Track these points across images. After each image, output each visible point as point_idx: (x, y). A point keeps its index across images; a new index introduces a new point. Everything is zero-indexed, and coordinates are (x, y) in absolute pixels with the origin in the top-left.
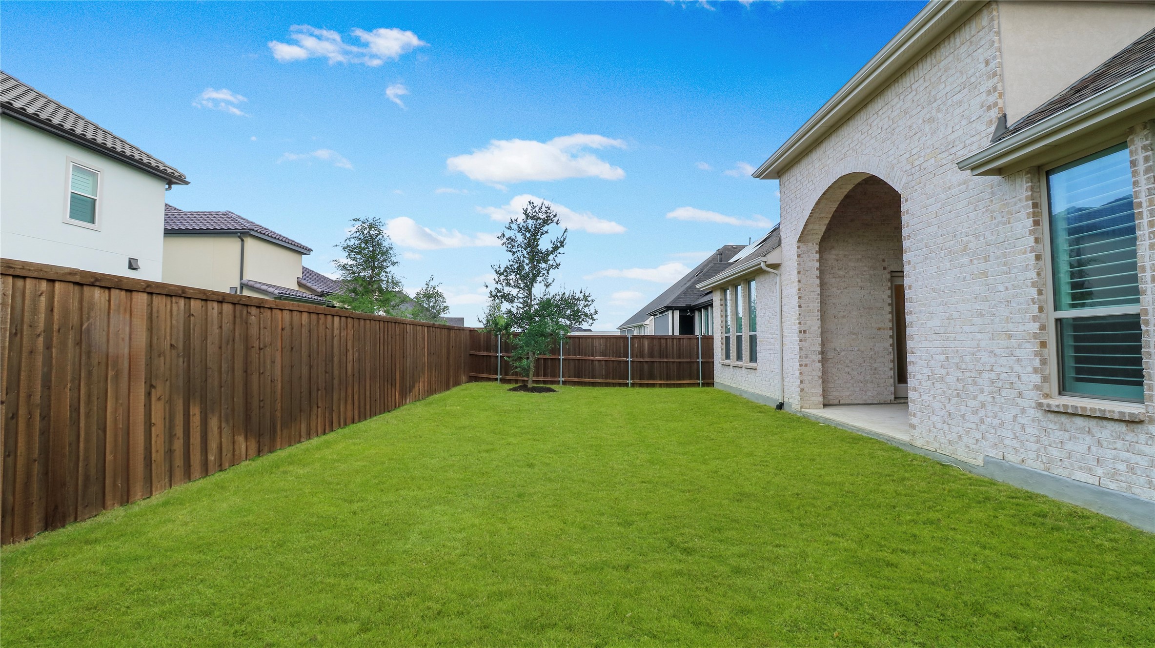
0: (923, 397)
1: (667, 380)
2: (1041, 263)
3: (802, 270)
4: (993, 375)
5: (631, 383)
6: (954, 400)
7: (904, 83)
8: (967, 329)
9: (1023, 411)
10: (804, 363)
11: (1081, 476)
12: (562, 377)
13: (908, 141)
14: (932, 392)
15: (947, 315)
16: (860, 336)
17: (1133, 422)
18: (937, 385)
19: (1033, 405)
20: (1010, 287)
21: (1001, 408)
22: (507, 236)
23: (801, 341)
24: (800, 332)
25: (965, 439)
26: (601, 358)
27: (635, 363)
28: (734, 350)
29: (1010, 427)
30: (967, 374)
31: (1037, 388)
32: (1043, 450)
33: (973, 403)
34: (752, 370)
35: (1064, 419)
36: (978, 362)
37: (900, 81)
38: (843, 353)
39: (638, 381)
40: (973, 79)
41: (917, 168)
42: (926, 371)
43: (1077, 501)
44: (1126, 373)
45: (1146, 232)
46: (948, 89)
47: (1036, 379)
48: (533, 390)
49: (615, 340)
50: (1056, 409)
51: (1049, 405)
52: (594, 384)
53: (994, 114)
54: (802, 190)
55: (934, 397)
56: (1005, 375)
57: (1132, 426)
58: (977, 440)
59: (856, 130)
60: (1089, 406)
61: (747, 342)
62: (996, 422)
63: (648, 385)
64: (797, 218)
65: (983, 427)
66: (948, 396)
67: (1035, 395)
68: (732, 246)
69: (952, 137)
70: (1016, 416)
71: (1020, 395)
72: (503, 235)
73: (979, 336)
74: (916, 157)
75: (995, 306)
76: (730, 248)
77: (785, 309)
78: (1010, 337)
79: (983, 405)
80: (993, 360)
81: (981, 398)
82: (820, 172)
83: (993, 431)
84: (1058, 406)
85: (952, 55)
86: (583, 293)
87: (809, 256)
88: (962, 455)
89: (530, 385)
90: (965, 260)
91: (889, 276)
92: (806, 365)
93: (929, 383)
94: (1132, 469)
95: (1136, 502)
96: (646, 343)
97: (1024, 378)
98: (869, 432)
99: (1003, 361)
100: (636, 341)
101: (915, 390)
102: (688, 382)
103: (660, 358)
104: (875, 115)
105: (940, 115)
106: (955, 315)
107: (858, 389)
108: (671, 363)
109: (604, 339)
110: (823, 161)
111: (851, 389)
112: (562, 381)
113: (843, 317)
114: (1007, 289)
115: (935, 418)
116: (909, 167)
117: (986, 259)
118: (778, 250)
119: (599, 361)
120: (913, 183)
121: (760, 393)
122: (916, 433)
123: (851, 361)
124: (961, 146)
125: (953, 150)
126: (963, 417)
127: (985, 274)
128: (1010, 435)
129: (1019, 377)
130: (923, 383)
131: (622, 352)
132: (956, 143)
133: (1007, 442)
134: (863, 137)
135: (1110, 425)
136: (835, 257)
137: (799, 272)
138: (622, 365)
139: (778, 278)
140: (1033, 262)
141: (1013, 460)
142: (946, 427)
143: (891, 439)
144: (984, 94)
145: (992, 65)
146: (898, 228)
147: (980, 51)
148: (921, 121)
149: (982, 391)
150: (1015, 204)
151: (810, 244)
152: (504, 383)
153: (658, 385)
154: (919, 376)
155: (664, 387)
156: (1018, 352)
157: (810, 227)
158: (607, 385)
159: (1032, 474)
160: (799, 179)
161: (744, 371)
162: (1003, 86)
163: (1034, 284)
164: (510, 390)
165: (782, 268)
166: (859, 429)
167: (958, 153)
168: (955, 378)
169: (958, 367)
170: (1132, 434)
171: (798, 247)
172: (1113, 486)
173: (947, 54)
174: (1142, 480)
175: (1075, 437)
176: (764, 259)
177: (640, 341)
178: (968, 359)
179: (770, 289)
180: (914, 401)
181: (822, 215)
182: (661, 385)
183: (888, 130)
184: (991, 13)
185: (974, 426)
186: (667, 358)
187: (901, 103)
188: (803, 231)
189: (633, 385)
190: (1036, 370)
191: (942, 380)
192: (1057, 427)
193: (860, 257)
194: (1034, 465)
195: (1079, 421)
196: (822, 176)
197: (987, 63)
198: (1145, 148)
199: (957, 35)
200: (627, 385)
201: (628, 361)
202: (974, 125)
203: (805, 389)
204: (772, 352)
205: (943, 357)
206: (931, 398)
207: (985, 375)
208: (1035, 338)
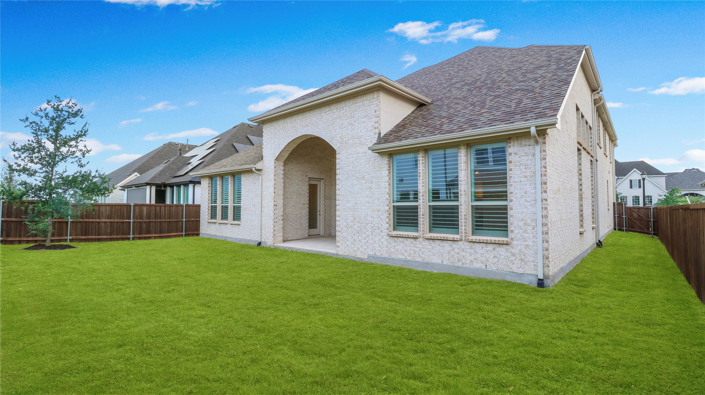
0: (343, 234)
1: (160, 233)
2: (390, 186)
3: (276, 174)
4: (372, 225)
5: (132, 238)
6: (357, 235)
7: (340, 105)
8: (363, 208)
9: (383, 237)
10: (275, 221)
11: (400, 257)
12: (70, 236)
13: (341, 129)
14: (347, 232)
15: (355, 202)
16: (296, 207)
17: (415, 238)
18: (350, 229)
19: (386, 235)
20: (379, 194)
21: (375, 236)
22: (30, 120)
23: (274, 210)
24: (274, 205)
25: (360, 249)
26: (107, 220)
27: (136, 223)
28: (219, 214)
29: (378, 243)
30: (362, 225)
31: (388, 229)
32: (388, 250)
33: (364, 235)
34: (236, 226)
35: (396, 239)
36: (367, 220)
37: (338, 103)
38: (290, 215)
39: (138, 236)
40: (369, 115)
41: (345, 142)
42: (345, 224)
43: (398, 265)
44: (412, 223)
45: (421, 182)
46: (359, 115)
47: (387, 226)
48: (50, 248)
49: (119, 207)
50: (394, 236)
51: (392, 234)
52: (99, 240)
53: (377, 131)
54: (279, 134)
55: (348, 234)
56: (377, 225)
57: (415, 239)
58: (365, 249)
59: (314, 116)
60: (404, 234)
61: (232, 209)
62: (372, 242)
63: (145, 238)
64: (275, 148)
65: (368, 244)
66: (354, 233)
67: (386, 231)
68: (175, 143)
69: (360, 134)
70: (380, 239)
71: (382, 232)
72: (27, 119)
73: (367, 211)
74: (344, 137)
75: (374, 200)
76: (173, 144)
77: (264, 193)
78: (379, 211)
79: (368, 236)
80: (372, 219)
81: (367, 233)
82: (292, 129)
83: (371, 245)
84: (395, 234)
85: (362, 103)
86: (98, 172)
87: (279, 167)
88: (359, 255)
89: (48, 243)
90: (363, 182)
91: (308, 180)
92: (276, 222)
93: (346, 228)
94: (415, 252)
95: (416, 262)
96: (145, 209)
97: (383, 225)
98: (316, 251)
99: (376, 220)
100: (137, 208)
101: (339, 231)
102: (175, 234)
103: (156, 219)
104: (325, 113)
105: (355, 124)
106: (358, 202)
107: (295, 233)
108: (164, 222)
109: (110, 207)
110: (293, 124)
111: (292, 233)
112: (70, 239)
113: (290, 198)
114: (378, 194)
115: (348, 242)
116: (341, 140)
117: (372, 183)
118: (261, 162)
119: (105, 222)
120: (342, 147)
121: (242, 237)
122: (339, 249)
123: (292, 219)
124: (364, 139)
125: (361, 139)
126: (360, 241)
127: (371, 188)
128: (378, 246)
129: (382, 225)
130: (343, 229)
131: (125, 215)
132: (362, 137)
133: (376, 248)
134: (318, 120)
135: (409, 239)
136: (288, 169)
137: (275, 175)
138: (125, 225)
139: (261, 177)
140: (388, 186)
141: (378, 254)
142: (353, 245)
143: (327, 253)
144: (374, 123)
145: (377, 113)
146: (334, 164)
147: (373, 106)
148: (347, 123)
149: (368, 231)
150: (383, 165)
151: (280, 162)
152: (5, 244)
153: (153, 237)
154: (341, 226)
155: (158, 238)
156: (381, 217)
157: (282, 154)
158: (111, 240)
159: (385, 258)
160: (277, 128)
161: (229, 226)
162: (380, 122)
163: (388, 194)
164: (26, 249)
165: (263, 172)
166: (310, 251)
167: (362, 141)
168: (357, 226)
169: (359, 222)
170: (415, 242)
171: (275, 163)
172: (409, 258)
173: (360, 101)
174: (417, 255)
175: (399, 244)
176: (255, 166)
177: (140, 208)
178: (363, 219)
179: (253, 182)
180: (339, 236)
181: (289, 149)
182: (155, 237)
183: (331, 122)
184: (378, 94)
185: (364, 244)
186: (160, 219)
187: (338, 113)
188: (279, 155)
189: (134, 239)
190: (387, 223)
191: (352, 227)
192: (394, 241)
193: (297, 170)
194: (386, 255)
195: (400, 239)
196: (293, 131)
197: (375, 112)
198: (422, 157)
199: (364, 96)
200: (129, 239)
201: (130, 222)
202: (369, 132)
203: (276, 234)
204: (253, 215)
205: (352, 218)
206: (347, 234)
207: (369, 225)
208: (388, 212)
